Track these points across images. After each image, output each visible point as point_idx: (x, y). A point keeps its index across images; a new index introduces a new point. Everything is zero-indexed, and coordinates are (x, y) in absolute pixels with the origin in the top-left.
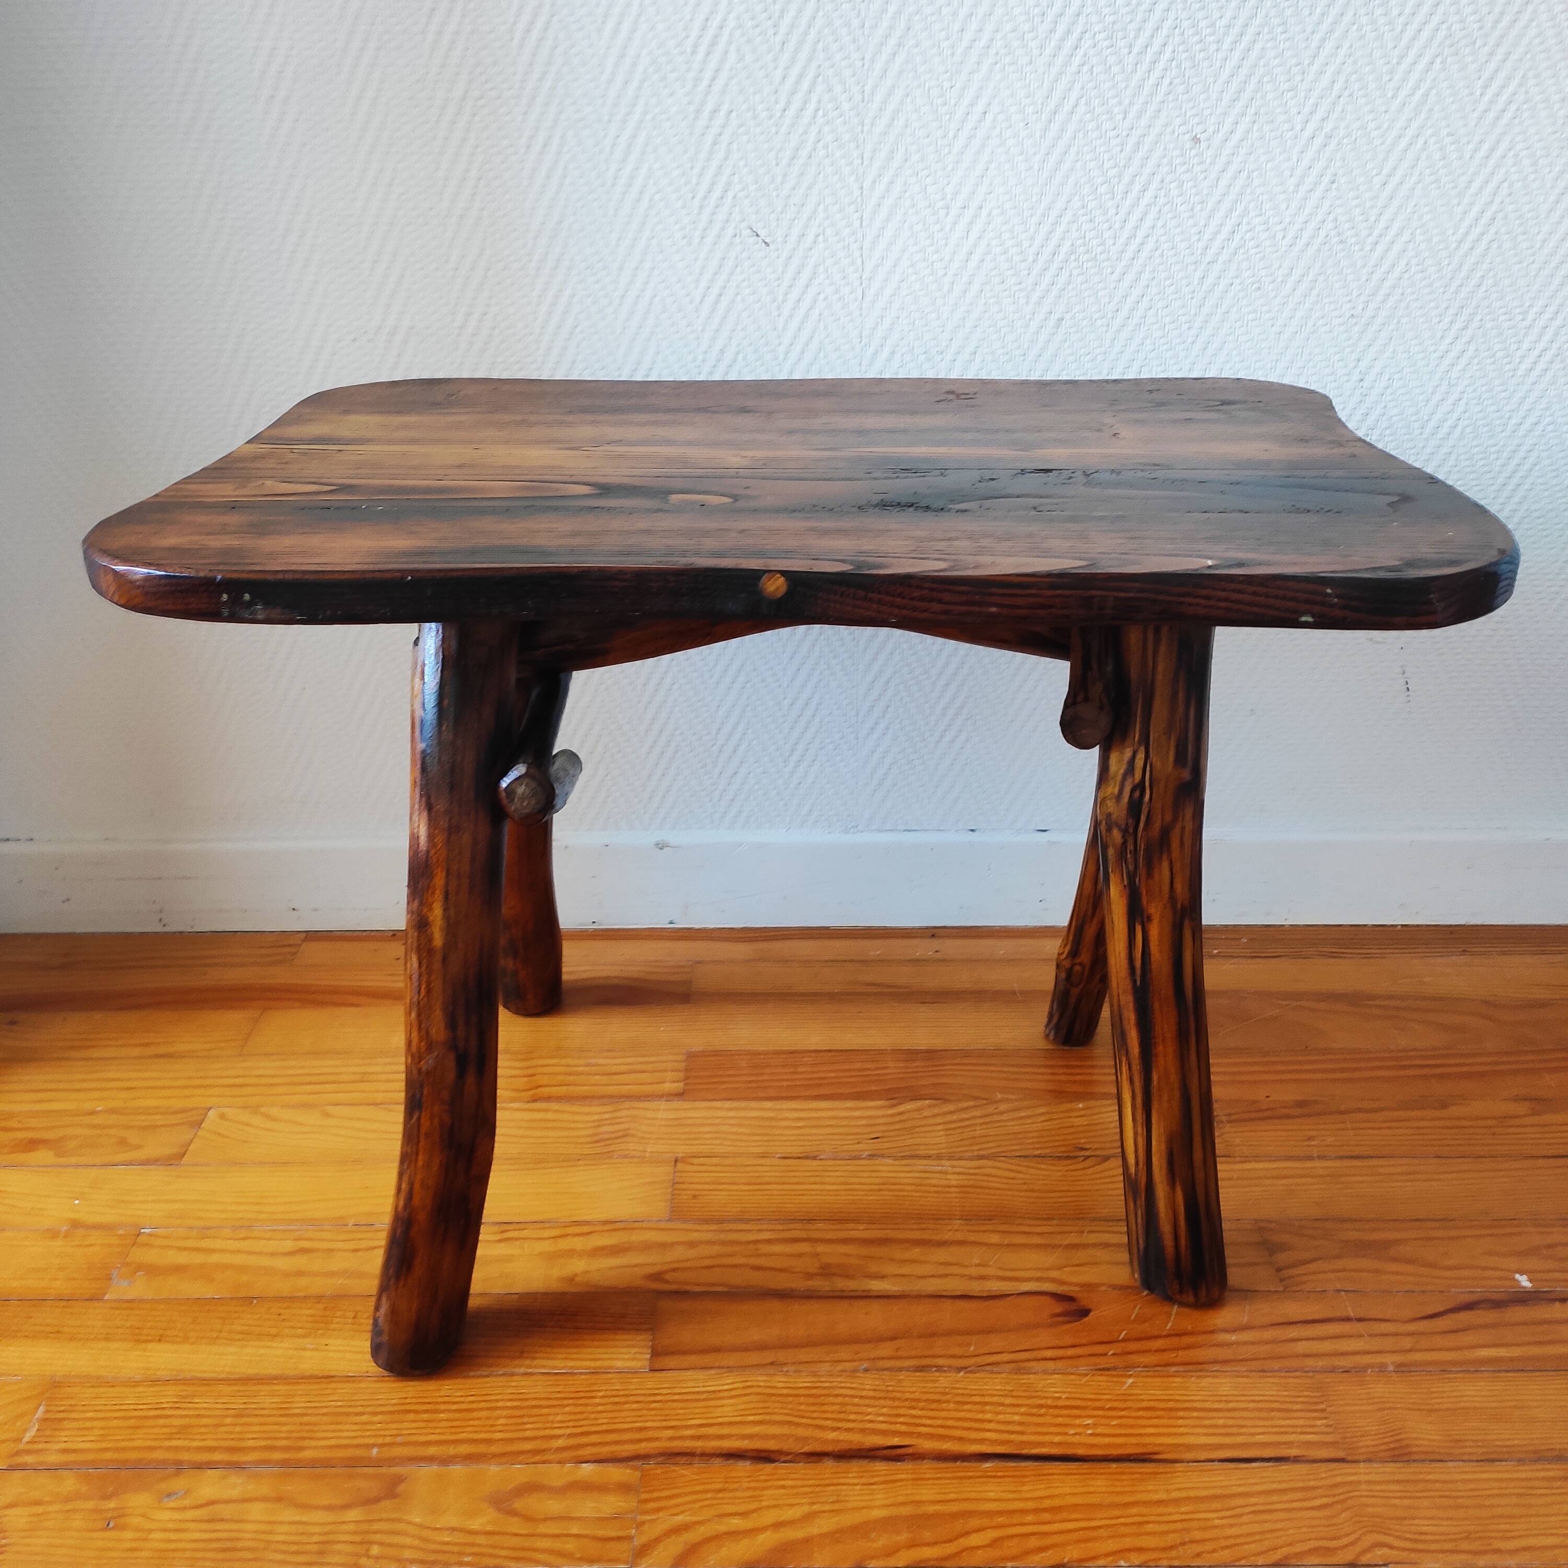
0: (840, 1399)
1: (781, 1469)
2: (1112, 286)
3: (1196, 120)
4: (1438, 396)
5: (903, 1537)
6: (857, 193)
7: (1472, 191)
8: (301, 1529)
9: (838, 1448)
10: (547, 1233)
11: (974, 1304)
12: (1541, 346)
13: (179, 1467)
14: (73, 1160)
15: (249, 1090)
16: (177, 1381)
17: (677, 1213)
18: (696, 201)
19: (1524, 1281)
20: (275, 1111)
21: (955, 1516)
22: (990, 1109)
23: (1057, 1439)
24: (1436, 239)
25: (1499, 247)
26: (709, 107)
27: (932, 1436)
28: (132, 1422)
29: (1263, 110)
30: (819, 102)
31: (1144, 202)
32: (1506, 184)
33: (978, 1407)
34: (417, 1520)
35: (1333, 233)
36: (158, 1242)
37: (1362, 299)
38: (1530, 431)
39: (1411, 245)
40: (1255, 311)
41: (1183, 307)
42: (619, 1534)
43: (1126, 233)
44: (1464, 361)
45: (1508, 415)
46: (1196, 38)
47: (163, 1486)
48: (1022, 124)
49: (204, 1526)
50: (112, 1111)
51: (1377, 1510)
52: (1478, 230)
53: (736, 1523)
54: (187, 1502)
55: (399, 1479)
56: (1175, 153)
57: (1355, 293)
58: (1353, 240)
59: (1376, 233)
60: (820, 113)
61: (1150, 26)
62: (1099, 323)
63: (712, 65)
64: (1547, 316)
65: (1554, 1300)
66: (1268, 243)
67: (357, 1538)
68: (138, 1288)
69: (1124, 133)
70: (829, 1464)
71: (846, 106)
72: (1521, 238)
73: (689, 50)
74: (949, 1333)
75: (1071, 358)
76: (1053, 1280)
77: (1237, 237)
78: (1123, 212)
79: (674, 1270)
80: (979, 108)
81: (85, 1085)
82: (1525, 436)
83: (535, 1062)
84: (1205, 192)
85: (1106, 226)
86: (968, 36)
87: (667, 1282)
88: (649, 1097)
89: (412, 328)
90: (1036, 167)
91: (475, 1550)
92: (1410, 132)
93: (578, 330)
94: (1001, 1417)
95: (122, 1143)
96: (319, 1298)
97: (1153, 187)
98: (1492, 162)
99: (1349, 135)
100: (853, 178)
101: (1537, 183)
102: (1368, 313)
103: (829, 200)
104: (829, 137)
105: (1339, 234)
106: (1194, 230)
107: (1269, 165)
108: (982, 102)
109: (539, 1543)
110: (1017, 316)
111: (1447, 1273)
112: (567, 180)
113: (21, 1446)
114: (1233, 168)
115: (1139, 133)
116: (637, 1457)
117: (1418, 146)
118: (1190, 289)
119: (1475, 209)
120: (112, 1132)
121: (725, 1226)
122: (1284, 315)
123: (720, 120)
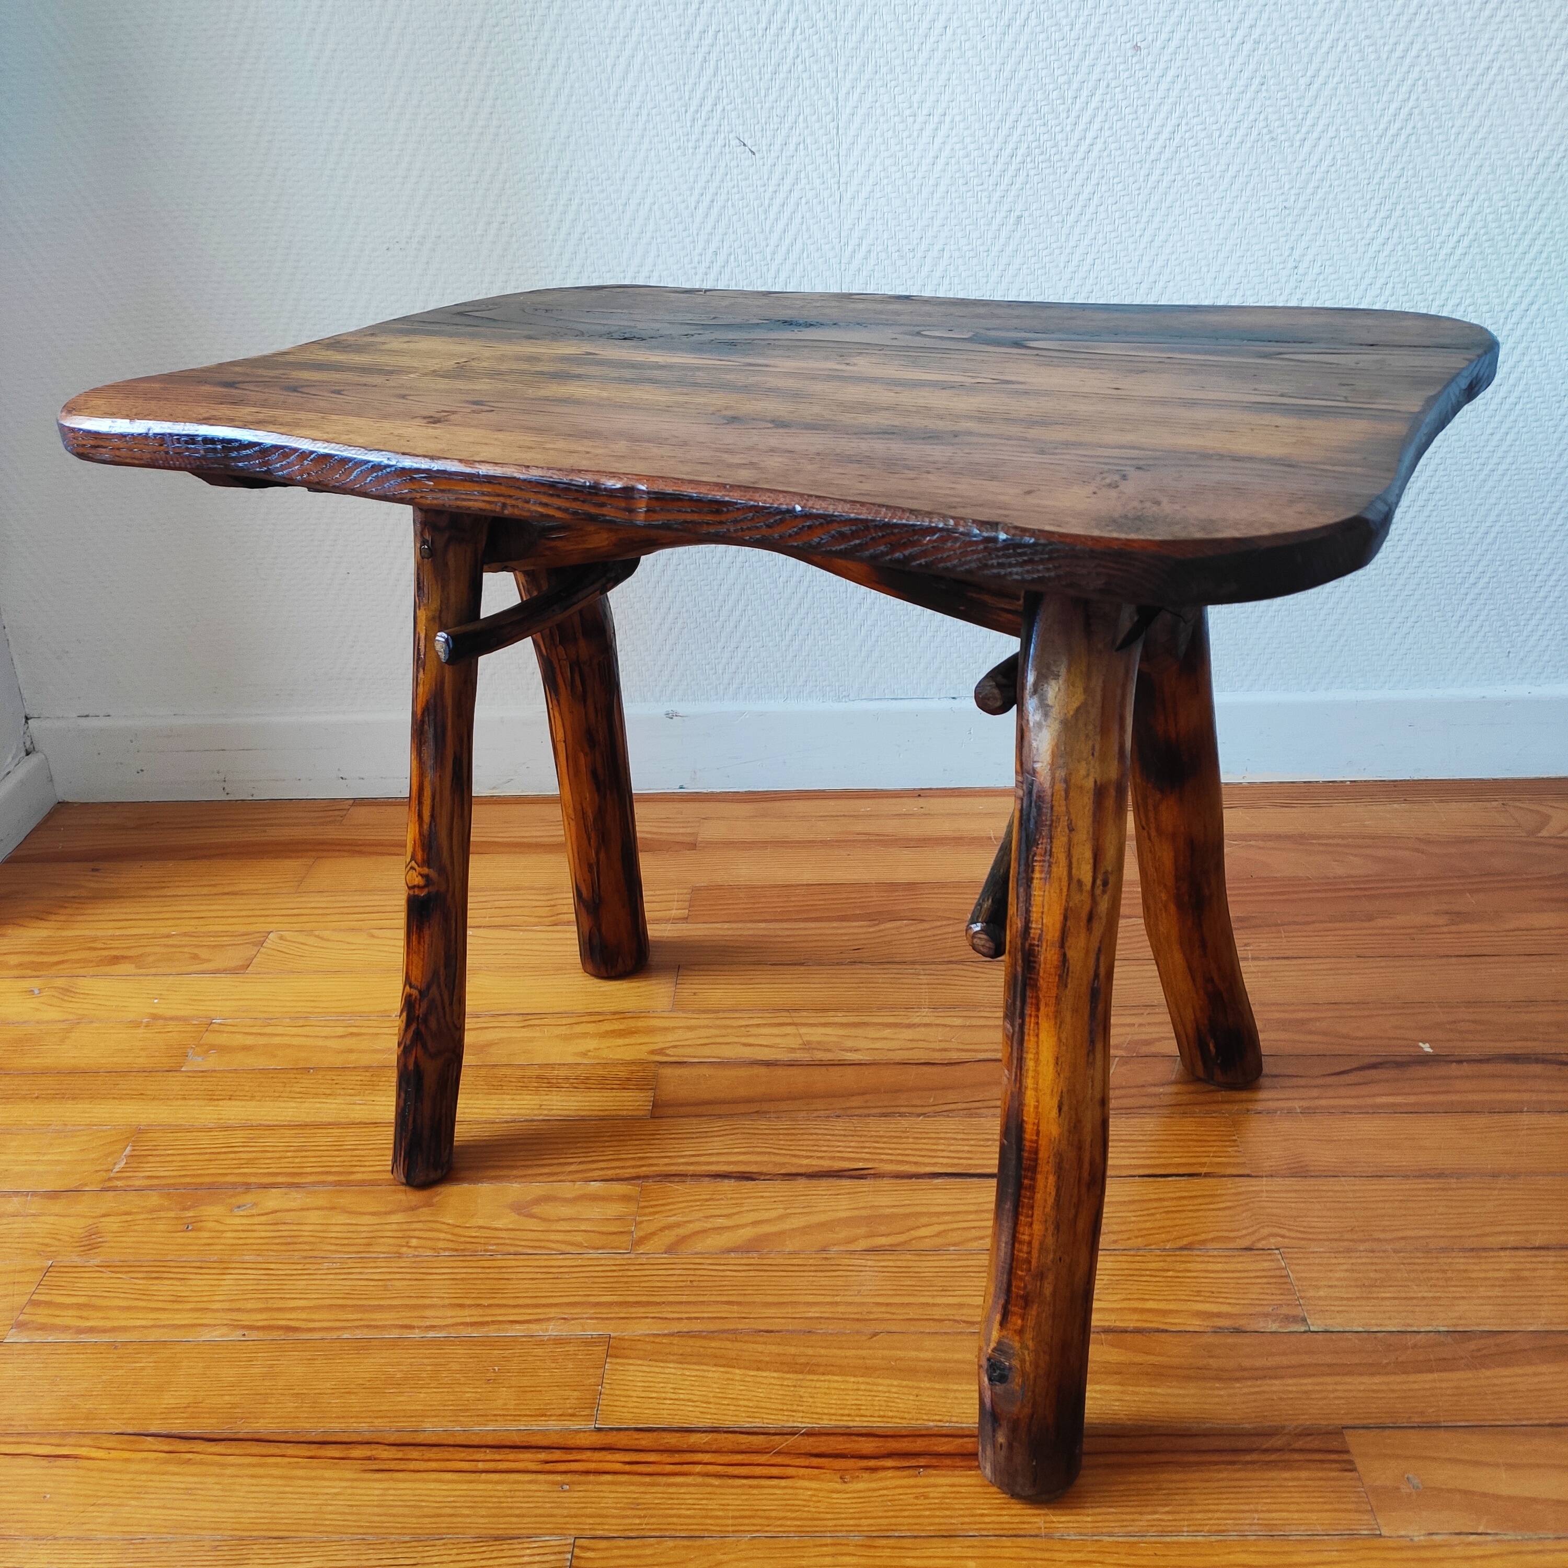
0: (814, 1137)
1: (761, 1185)
2: (1066, 184)
3: (1136, 30)
4: (1367, 281)
6: (833, 103)
7: (1390, 89)
8: (352, 1228)
9: (810, 1170)
10: (564, 1021)
11: (934, 1069)
12: (1460, 231)
13: (248, 1187)
14: (153, 971)
15: (304, 919)
16: (244, 1127)
17: (678, 1005)
18: (689, 116)
19: (1427, 1048)
20: (326, 934)
21: (907, 1216)
24: (1359, 134)
25: (1417, 141)
26: (699, 28)
27: (891, 1161)
28: (207, 1157)
29: (1196, 19)
30: (797, 21)
31: (1093, 105)
32: (1420, 82)
33: (933, 1141)
34: (450, 1221)
35: (1265, 131)
36: (228, 1029)
37: (1293, 192)
39: (1336, 141)
40: (1197, 205)
41: (1131, 203)
42: (621, 1229)
43: (1077, 135)
44: (1388, 248)
45: (1431, 298)
47: (233, 1200)
48: (979, 37)
49: (268, 1228)
50: (185, 934)
51: (1275, 1211)
52: (1398, 125)
53: (721, 1222)
54: (254, 1212)
55: (436, 1194)
56: (1118, 60)
57: (1287, 186)
58: (1283, 137)
59: (1304, 130)
60: (798, 31)
62: (1055, 219)
64: (1464, 203)
65: (1452, 1062)
66: (1206, 141)
67: (399, 1234)
68: (211, 1062)
69: (1072, 43)
70: (802, 1182)
71: (821, 24)
72: (1436, 132)
74: (913, 1090)
75: (1031, 253)
77: (1177, 137)
78: (1074, 114)
79: (675, 1047)
80: (939, 24)
81: (160, 916)
83: (555, 896)
84: (1147, 96)
85: (1058, 129)
87: (669, 1055)
88: (657, 921)
89: (439, 237)
90: (993, 75)
91: (499, 1241)
92: (1331, 37)
93: (586, 236)
94: (952, 1148)
95: (195, 957)
96: (367, 1068)
97: (1099, 92)
98: (1408, 61)
99: (1275, 40)
100: (828, 90)
101: (1449, 80)
102: (1300, 204)
103: (808, 111)
104: (807, 54)
105: (1270, 132)
106: (1138, 131)
107: (1204, 70)
108: (943, 18)
109: (553, 1237)
110: (980, 214)
111: (1357, 1042)
112: (574, 99)
113: (112, 1175)
114: (1171, 73)
115: (1085, 42)
116: (638, 1177)
117: (1339, 49)
118: (1136, 185)
119: (1393, 106)
120: (186, 950)
121: (721, 1015)
122: (1223, 208)
123: (708, 39)
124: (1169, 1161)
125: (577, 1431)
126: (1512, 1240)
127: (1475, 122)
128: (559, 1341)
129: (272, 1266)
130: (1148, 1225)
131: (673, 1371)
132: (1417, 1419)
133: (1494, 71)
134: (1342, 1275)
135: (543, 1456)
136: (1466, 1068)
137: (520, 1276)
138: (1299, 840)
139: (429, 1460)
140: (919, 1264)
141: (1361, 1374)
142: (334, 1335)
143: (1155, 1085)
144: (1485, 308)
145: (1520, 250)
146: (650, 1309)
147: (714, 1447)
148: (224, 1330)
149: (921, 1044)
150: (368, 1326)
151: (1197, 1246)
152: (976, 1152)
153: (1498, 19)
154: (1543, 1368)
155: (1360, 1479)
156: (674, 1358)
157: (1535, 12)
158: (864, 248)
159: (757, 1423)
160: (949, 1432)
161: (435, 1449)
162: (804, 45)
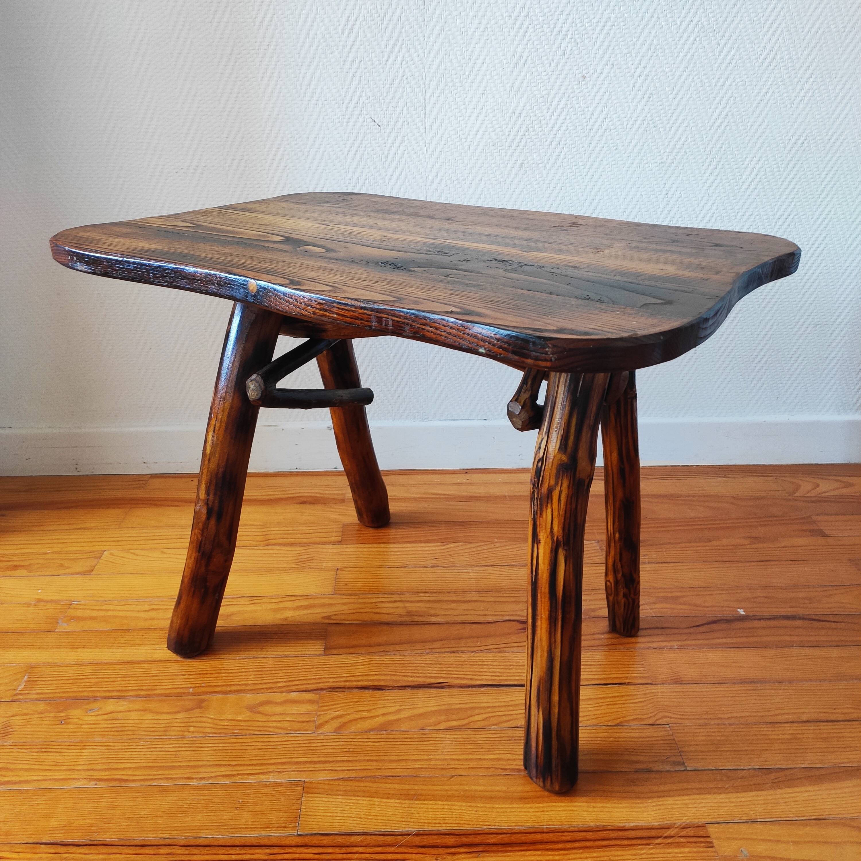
0: (415, 665)
1: (386, 693)
2: (546, 147)
3: (584, 67)
4: (703, 202)
5: (443, 718)
6: (422, 101)
7: (716, 102)
8: (156, 722)
9: (413, 684)
10: (274, 601)
11: (479, 626)
12: (752, 176)
13: (95, 699)
14: (38, 574)
15: (124, 543)
16: (93, 664)
17: (337, 591)
18: (344, 105)
19: (742, 612)
20: (137, 552)
21: (468, 709)
22: (492, 546)
23: (517, 678)
24: (700, 125)
25: (730, 129)
26: (350, 59)
27: (458, 678)
28: (71, 681)
29: (616, 63)
30: (404, 57)
32: (732, 98)
33: (481, 667)
34: (212, 717)
35: (651, 122)
36: (82, 607)
37: (666, 154)
38: (748, 219)
39: (688, 128)
40: (615, 160)
41: (581, 158)
42: (309, 719)
43: (552, 122)
44: (715, 184)
45: (737, 211)
46: (583, 28)
47: (87, 706)
48: (501, 69)
49: (109, 722)
50: (56, 553)
51: (665, 703)
52: (720, 121)
53: (365, 714)
54: (100, 713)
55: (204, 701)
56: (574, 83)
57: (662, 151)
58: (660, 126)
59: (671, 122)
60: (404, 62)
61: (561, 22)
62: (541, 165)
63: (351, 39)
64: (753, 163)
65: (755, 619)
66: (620, 127)
67: (183, 725)
68: (73, 626)
69: (550, 73)
70: (409, 691)
71: (416, 59)
72: (740, 124)
73: (340, 31)
74: (468, 638)
75: (528, 183)
76: (519, 616)
77: (605, 124)
78: (551, 111)
79: (336, 615)
80: (480, 61)
81: (41, 542)
82: (745, 221)
83: (266, 530)
84: (589, 102)
85: (543, 118)
86: (474, 26)
87: (333, 620)
88: (324, 543)
89: (205, 166)
90: (508, 90)
91: (240, 728)
92: (686, 74)
93: (287, 168)
94: (491, 670)
95: (62, 566)
97: (564, 100)
98: (725, 88)
99: (656, 75)
100: (420, 94)
101: (747, 98)
102: (669, 161)
103: (409, 105)
104: (409, 74)
105: (654, 123)
106: (584, 121)
107: (619, 89)
108: (482, 58)
109: (271, 724)
110: (501, 162)
111: (705, 609)
112: (282, 94)
113: (17, 692)
114: (602, 90)
115: (557, 73)
116: (317, 690)
117: (690, 80)
118: (584, 149)
119: (718, 110)
120: (56, 561)
121: (362, 596)
122: (629, 162)
123: (355, 66)
124: (608, 676)
125: (288, 836)
126: (791, 717)
127: (760, 120)
128: (276, 785)
129: (111, 744)
130: (598, 712)
131: (340, 800)
132: (745, 818)
133: (769, 94)
134: (703, 738)
135: (268, 851)
136: (763, 623)
137: (253, 747)
138: (671, 498)
139: (204, 855)
140: (473, 736)
141: (715, 793)
142: (147, 783)
143: (599, 634)
144: (765, 217)
145: (783, 187)
146: (327, 765)
147: (365, 843)
148: (84, 782)
149: (472, 612)
150: (167, 778)
151: (625, 724)
152: (504, 673)
153: (772, 67)
154: (810, 788)
155: (715, 852)
156: (341, 793)
157: (790, 65)
158: (439, 178)
159: (388, 829)
160: (495, 831)
161: (207, 848)
162: (407, 70)
